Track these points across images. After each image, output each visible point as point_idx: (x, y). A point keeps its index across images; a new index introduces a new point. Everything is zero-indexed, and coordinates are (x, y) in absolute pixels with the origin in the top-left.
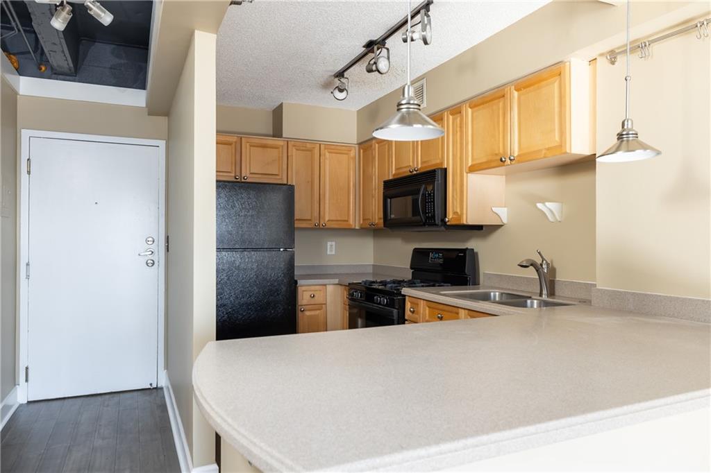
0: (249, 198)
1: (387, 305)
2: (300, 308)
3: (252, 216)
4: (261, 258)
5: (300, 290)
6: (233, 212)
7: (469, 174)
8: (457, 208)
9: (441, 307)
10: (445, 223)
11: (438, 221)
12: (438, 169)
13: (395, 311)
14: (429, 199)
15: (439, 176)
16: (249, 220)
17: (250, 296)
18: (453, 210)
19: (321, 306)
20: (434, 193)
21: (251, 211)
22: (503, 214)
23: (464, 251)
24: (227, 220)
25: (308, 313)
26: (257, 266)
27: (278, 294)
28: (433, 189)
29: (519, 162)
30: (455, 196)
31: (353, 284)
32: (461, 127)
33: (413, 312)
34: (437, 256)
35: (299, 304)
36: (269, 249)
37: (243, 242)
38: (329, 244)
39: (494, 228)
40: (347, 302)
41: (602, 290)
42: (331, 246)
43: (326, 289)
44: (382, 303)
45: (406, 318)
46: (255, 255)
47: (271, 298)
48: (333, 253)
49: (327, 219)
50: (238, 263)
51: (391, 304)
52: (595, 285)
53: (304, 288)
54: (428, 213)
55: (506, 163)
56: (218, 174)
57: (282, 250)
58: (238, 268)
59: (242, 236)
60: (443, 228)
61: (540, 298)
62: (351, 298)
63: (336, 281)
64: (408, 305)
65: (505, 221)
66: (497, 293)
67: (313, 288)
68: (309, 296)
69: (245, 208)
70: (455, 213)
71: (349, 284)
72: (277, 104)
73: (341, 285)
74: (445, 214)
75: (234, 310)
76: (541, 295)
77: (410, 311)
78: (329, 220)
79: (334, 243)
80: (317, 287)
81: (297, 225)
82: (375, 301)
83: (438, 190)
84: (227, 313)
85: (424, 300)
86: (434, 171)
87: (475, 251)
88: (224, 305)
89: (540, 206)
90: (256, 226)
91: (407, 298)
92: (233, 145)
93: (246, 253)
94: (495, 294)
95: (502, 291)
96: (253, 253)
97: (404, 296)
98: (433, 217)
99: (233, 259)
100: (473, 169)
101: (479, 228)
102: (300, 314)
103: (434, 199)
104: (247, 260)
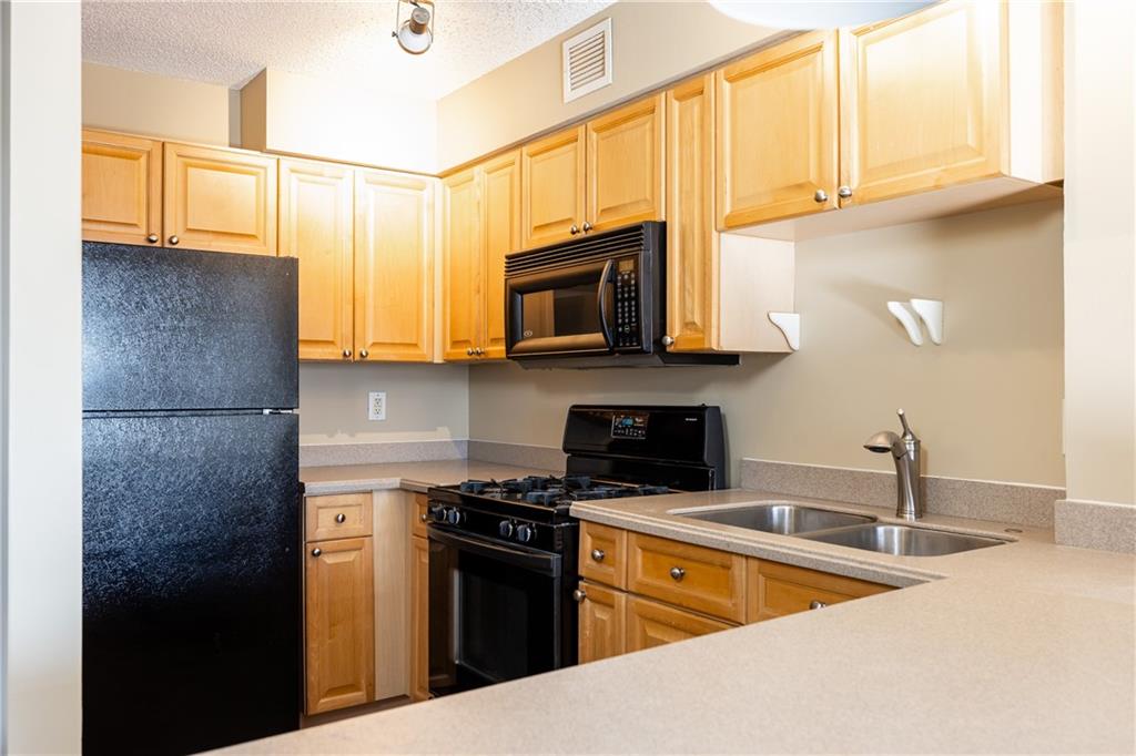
0: (183, 286)
1: (532, 543)
2: (310, 547)
3: (192, 330)
4: (216, 433)
5: (311, 505)
6: (139, 318)
7: (722, 235)
8: (693, 313)
9: (680, 549)
10: (664, 347)
11: (647, 342)
12: (646, 222)
13: (555, 557)
14: (625, 293)
15: (649, 238)
16: (183, 338)
17: (187, 528)
18: (683, 316)
19: (361, 541)
20: (637, 279)
21: (188, 318)
22: (794, 328)
23: (700, 411)
24: (126, 341)
25: (329, 560)
26: (205, 452)
27: (258, 521)
28: (636, 269)
29: (862, 202)
30: (688, 286)
31: (439, 489)
32: (702, 127)
33: (600, 560)
34: (630, 422)
35: (309, 538)
36: (235, 411)
37: (169, 393)
38: (373, 396)
39: (770, 359)
40: (424, 529)
41: (1084, 506)
42: (378, 401)
43: (372, 499)
44: (521, 538)
45: (582, 571)
46: (201, 428)
47: (241, 529)
48: (382, 416)
49: (370, 342)
50: (153, 448)
51: (544, 540)
52: (1063, 495)
53: (320, 501)
54: (623, 324)
55: (827, 205)
56: (88, 226)
57: (267, 412)
58: (155, 459)
59: (164, 380)
60: (657, 360)
61: (899, 521)
62: (437, 522)
63: (396, 482)
64: (586, 543)
65: (796, 345)
66: (787, 508)
67: (342, 499)
68: (333, 518)
69: (173, 311)
70: (687, 325)
71: (430, 489)
72: (253, 72)
73: (406, 491)
74: (662, 328)
75: (144, 564)
76: (900, 512)
77: (593, 556)
78: (374, 344)
79: (383, 396)
80: (351, 499)
81: (305, 352)
82: (502, 532)
83: (647, 272)
84: (125, 573)
85: (628, 531)
86: (638, 228)
87: (722, 411)
88: (118, 554)
89: (895, 308)
90: (201, 354)
91: (583, 526)
92: (143, 160)
93: (175, 421)
94: (781, 510)
95: (797, 503)
96: (194, 420)
97: (577, 520)
98: (636, 334)
99: (141, 436)
100: (733, 225)
101: (730, 359)
102: (310, 564)
103: (637, 291)
104: (178, 439)
